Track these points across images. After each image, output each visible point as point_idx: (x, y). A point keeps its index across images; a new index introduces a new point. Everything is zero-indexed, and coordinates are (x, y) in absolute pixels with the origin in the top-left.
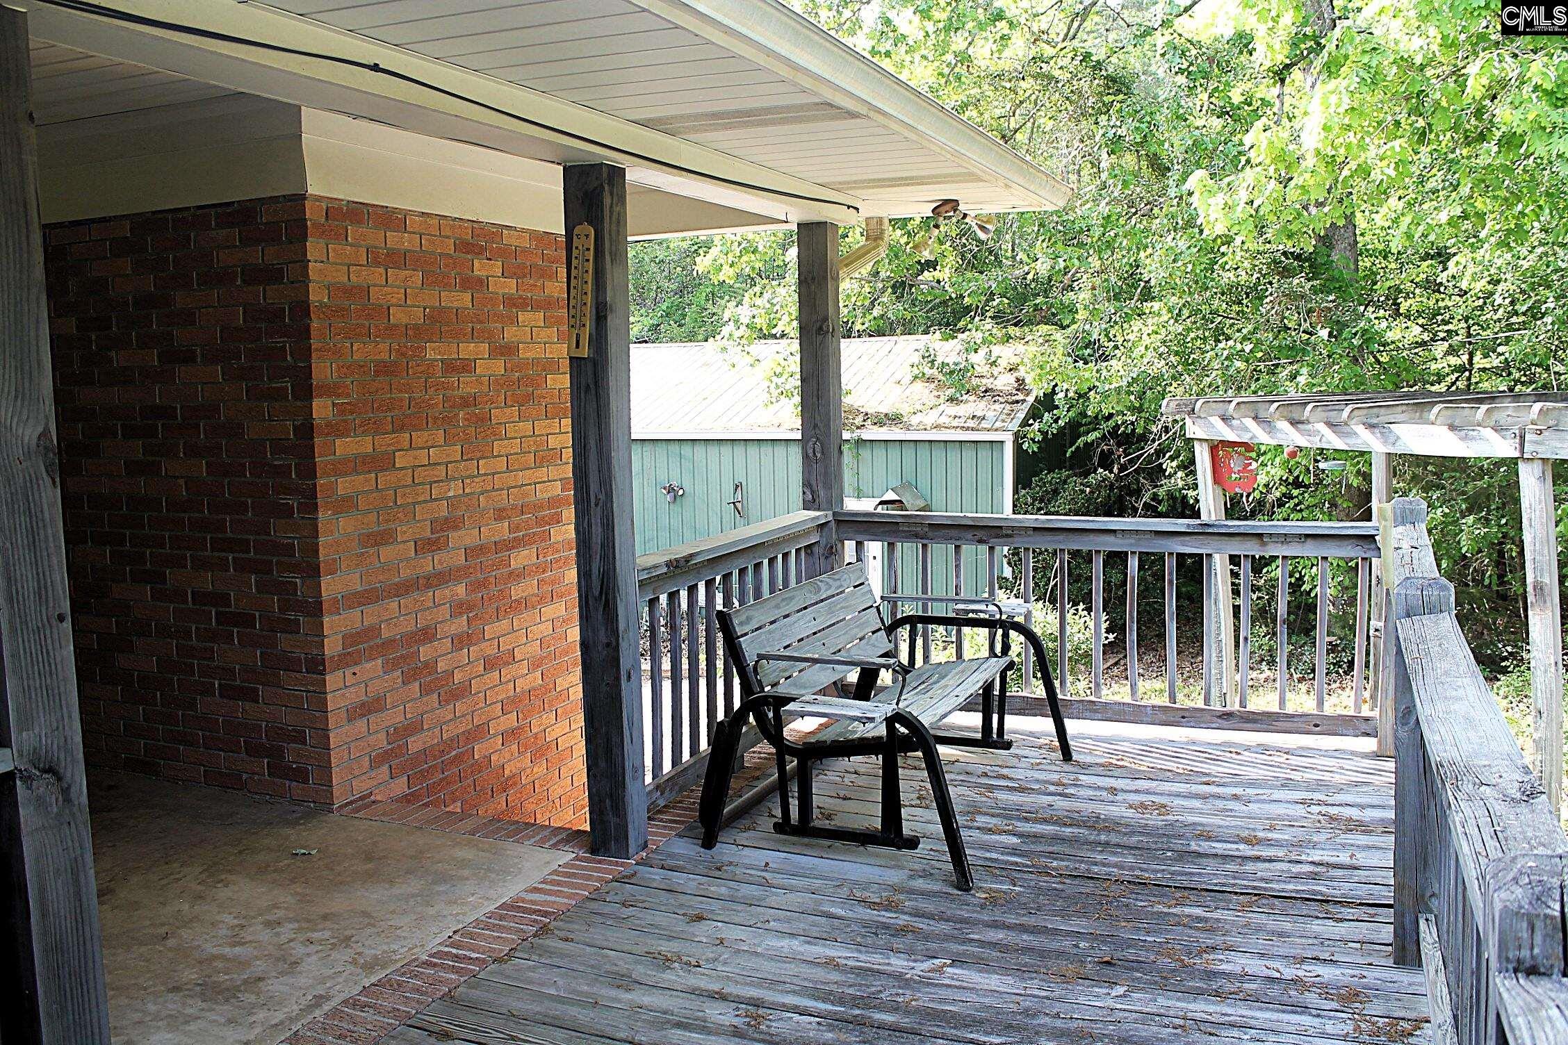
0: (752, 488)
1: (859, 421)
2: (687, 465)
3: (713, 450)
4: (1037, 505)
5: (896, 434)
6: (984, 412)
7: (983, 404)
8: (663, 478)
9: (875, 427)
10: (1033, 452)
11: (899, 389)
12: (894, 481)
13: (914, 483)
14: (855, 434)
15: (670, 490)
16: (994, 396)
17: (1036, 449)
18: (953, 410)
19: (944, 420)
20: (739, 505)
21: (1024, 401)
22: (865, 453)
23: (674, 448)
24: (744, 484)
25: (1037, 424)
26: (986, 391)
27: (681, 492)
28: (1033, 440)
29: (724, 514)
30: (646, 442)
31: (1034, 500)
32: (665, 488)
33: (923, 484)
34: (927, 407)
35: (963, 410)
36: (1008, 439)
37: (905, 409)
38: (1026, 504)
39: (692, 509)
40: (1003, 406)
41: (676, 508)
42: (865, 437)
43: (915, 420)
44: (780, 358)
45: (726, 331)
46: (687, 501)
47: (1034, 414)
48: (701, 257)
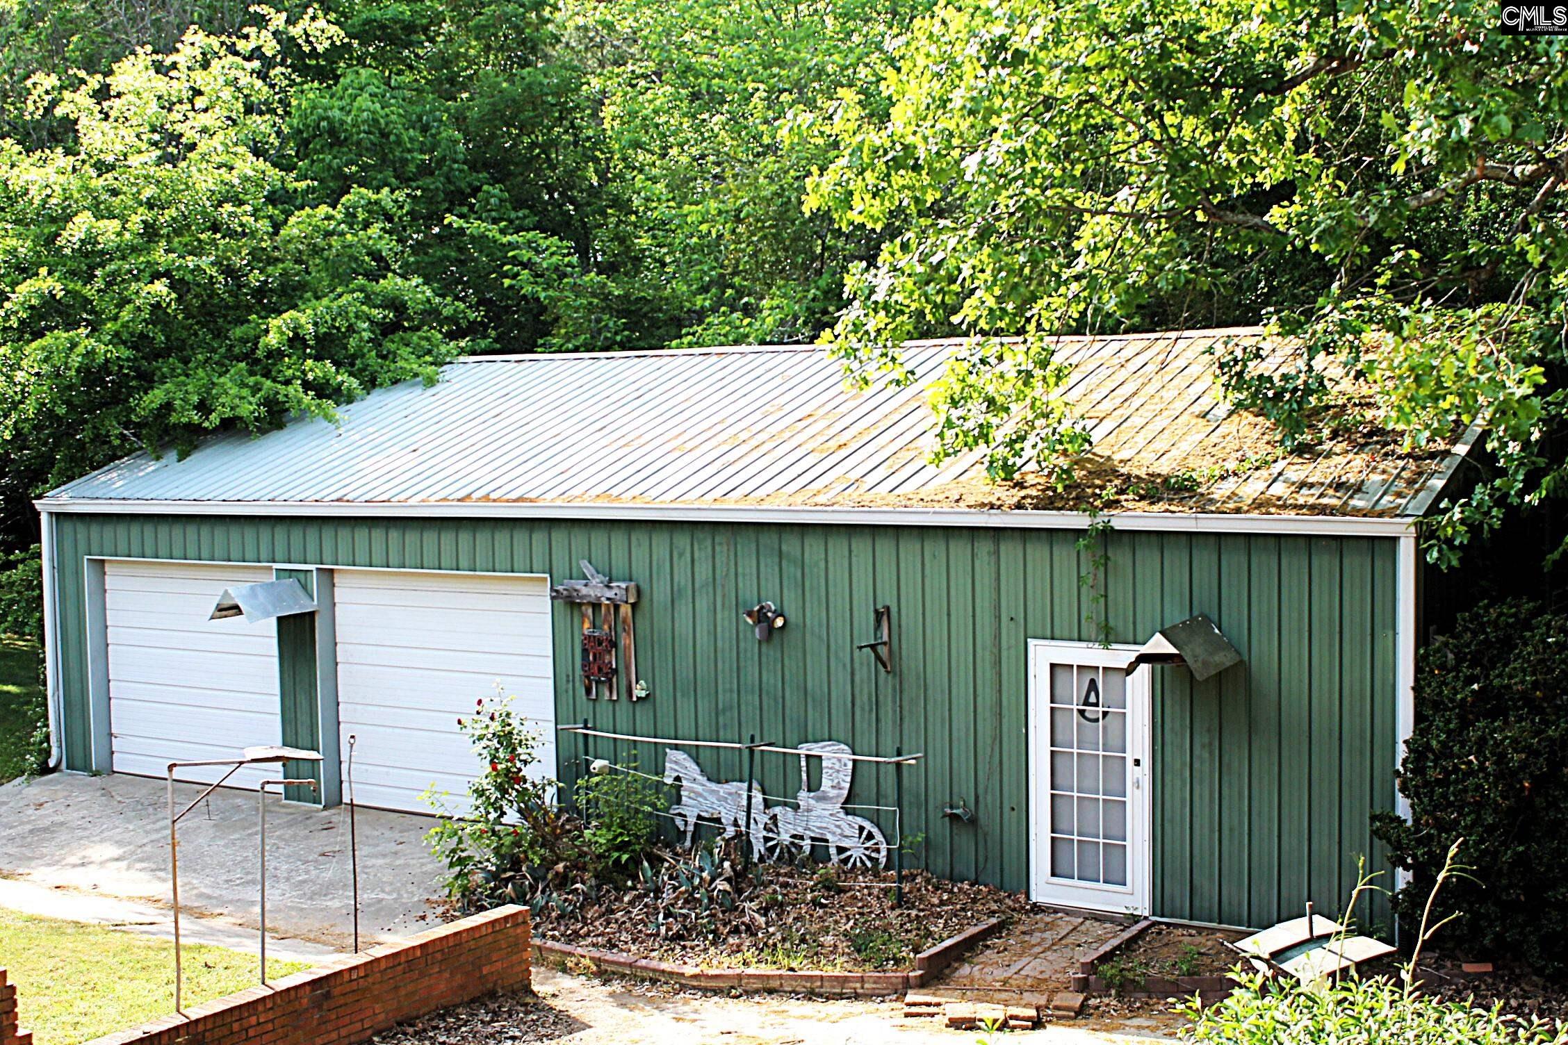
0: (909, 617)
1: (1109, 492)
2: (791, 570)
3: (838, 546)
4: (1465, 670)
5: (1182, 520)
6: (1363, 476)
7: (1359, 461)
8: (749, 592)
9: (1143, 504)
10: (1450, 567)
11: (1202, 427)
12: (1176, 613)
13: (1216, 618)
14: (1098, 520)
15: (761, 617)
16: (1386, 444)
17: (1455, 563)
18: (1298, 470)
19: (1279, 489)
20: (883, 651)
21: (1447, 453)
22: (1120, 557)
23: (769, 539)
24: (894, 610)
25: (1457, 509)
26: (1370, 434)
27: (779, 622)
28: (1449, 541)
29: (857, 665)
30: (721, 528)
31: (1460, 659)
32: (750, 614)
33: (1234, 617)
34: (1247, 465)
35: (1321, 471)
36: (1404, 532)
37: (1203, 469)
38: (1442, 667)
39: (800, 655)
40: (1401, 463)
41: (771, 652)
42: (1118, 524)
43: (1221, 491)
44: (962, 368)
45: (848, 316)
46: (793, 636)
47: (1458, 487)
48: (815, 177)
